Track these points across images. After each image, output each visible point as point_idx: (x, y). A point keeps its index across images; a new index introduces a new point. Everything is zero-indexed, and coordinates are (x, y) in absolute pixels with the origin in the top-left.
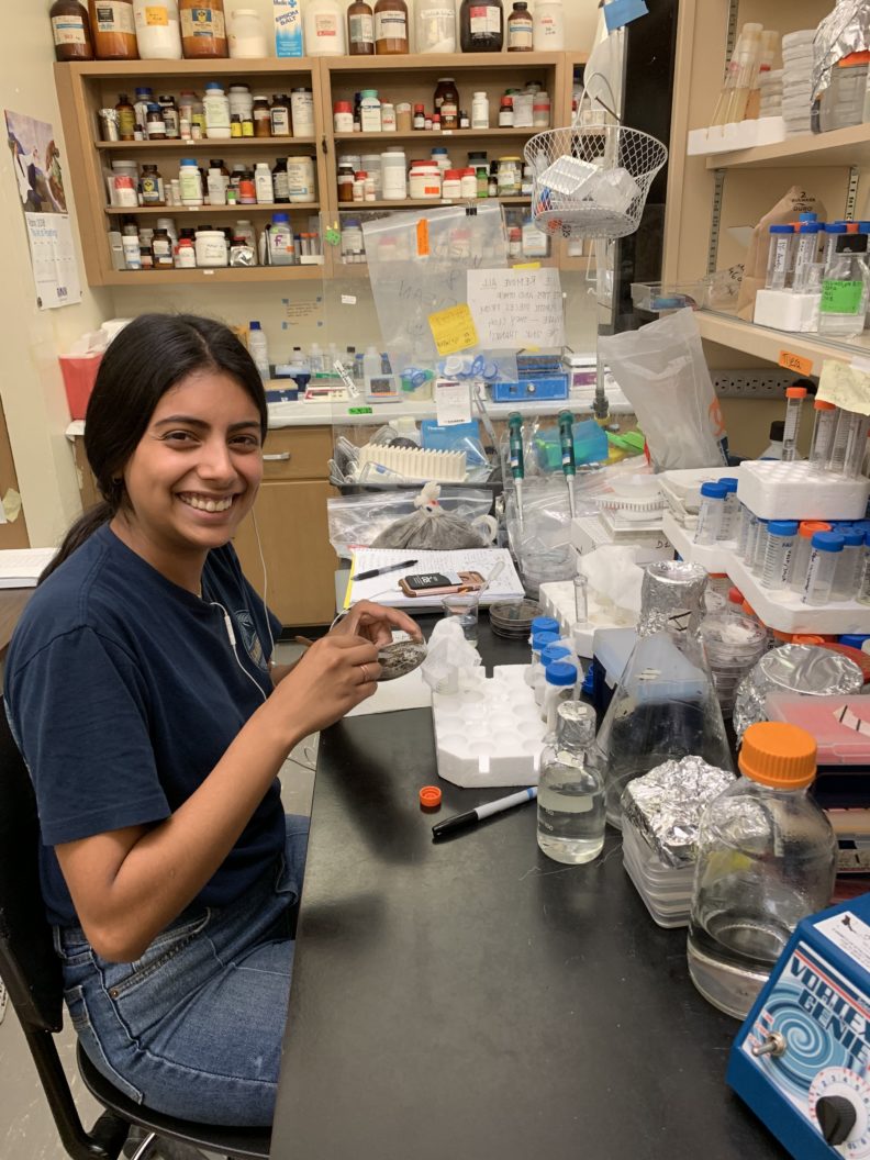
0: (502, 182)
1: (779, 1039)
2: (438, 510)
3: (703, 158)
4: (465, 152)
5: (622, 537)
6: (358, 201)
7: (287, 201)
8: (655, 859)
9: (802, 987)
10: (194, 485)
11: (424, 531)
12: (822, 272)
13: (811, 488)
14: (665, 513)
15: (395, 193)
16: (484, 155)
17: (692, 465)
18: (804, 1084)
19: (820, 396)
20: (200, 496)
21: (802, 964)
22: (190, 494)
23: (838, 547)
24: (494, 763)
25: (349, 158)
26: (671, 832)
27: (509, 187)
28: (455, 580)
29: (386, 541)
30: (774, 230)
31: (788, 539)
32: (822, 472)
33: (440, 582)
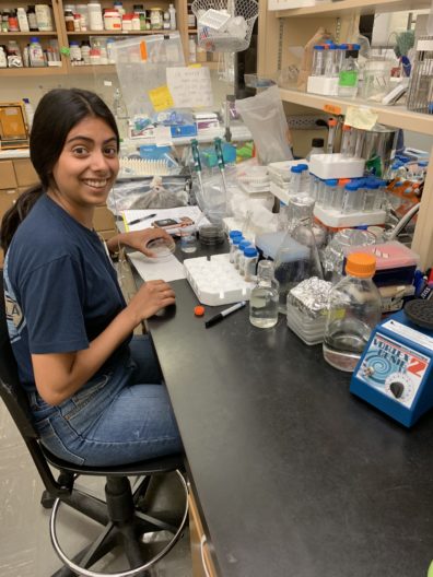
0: (153, 22)
1: (372, 369)
2: (162, 189)
3: (274, 12)
4: (131, 5)
5: (253, 195)
6: (77, 31)
7: (37, 30)
8: (307, 317)
9: (378, 349)
10: (89, 175)
11: (156, 200)
12: (337, 69)
13: (342, 164)
14: (271, 183)
15: (97, 26)
16: (142, 7)
17: (280, 160)
18: (383, 382)
19: (347, 123)
20: (92, 180)
21: (378, 340)
22: (87, 180)
23: (355, 189)
24: (226, 294)
25: (69, 6)
26: (314, 306)
27: (157, 25)
28: (179, 221)
29: (136, 206)
30: (316, 48)
31: (333, 187)
32: (346, 158)
33: (172, 223)
